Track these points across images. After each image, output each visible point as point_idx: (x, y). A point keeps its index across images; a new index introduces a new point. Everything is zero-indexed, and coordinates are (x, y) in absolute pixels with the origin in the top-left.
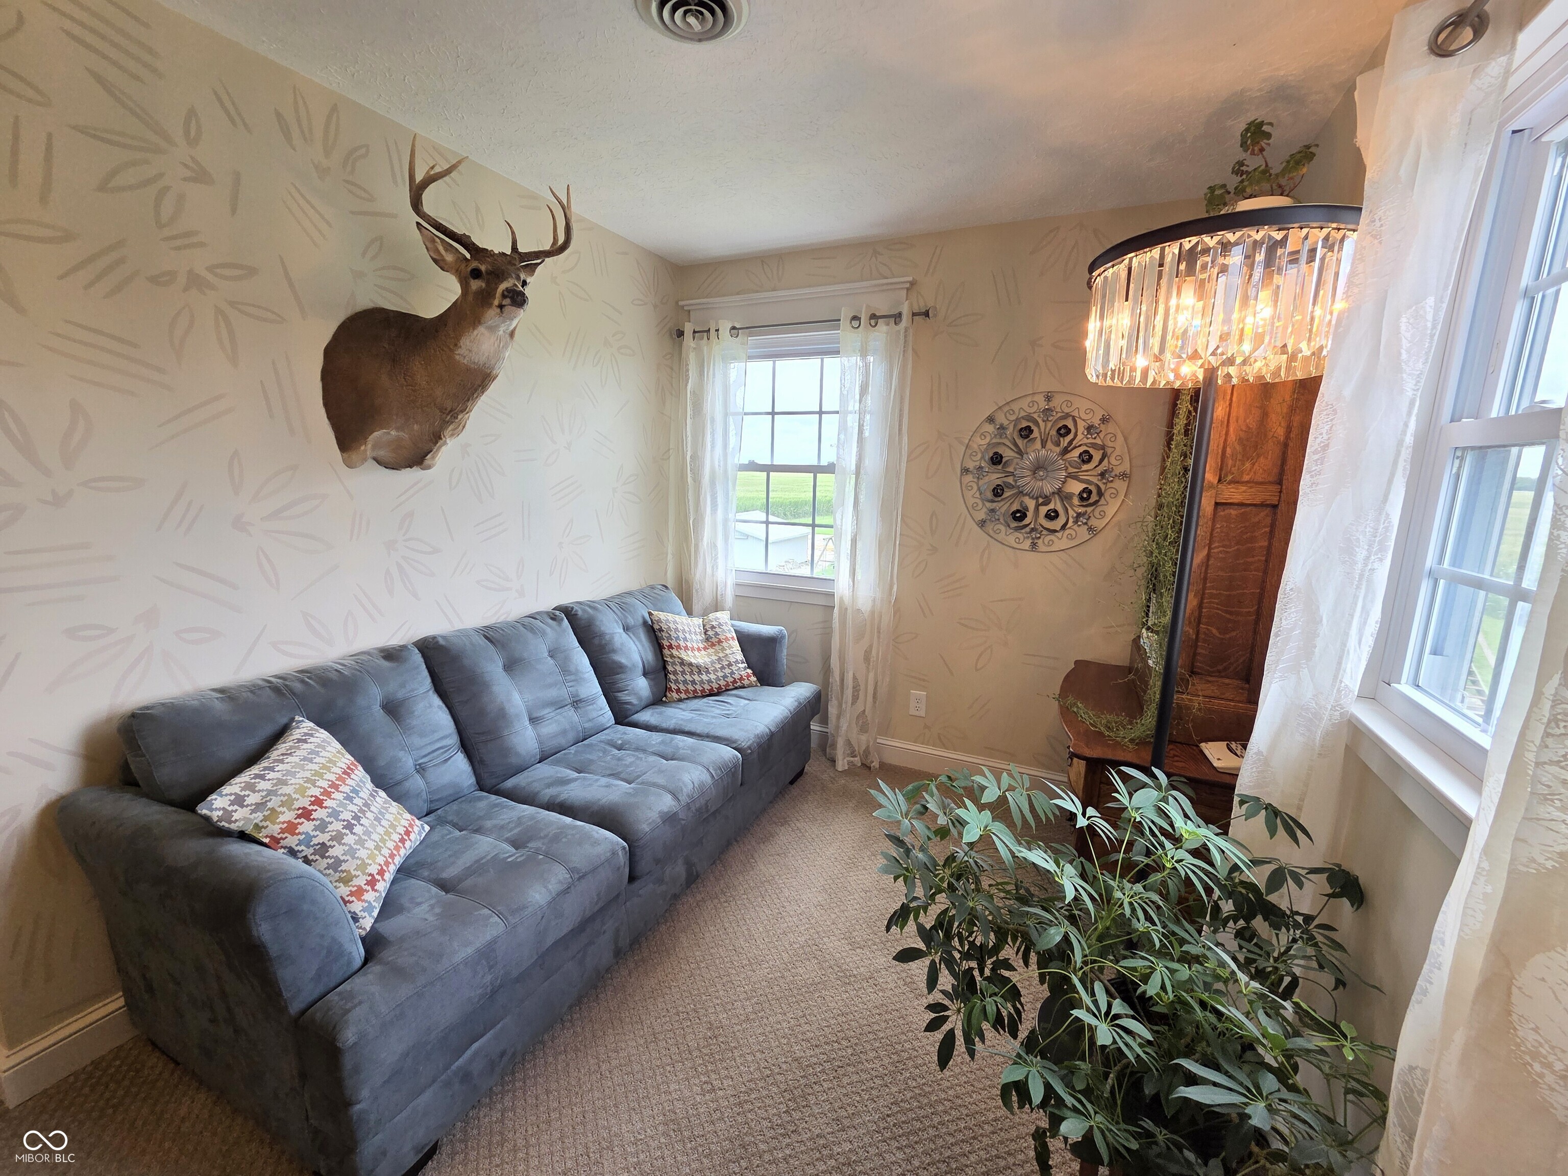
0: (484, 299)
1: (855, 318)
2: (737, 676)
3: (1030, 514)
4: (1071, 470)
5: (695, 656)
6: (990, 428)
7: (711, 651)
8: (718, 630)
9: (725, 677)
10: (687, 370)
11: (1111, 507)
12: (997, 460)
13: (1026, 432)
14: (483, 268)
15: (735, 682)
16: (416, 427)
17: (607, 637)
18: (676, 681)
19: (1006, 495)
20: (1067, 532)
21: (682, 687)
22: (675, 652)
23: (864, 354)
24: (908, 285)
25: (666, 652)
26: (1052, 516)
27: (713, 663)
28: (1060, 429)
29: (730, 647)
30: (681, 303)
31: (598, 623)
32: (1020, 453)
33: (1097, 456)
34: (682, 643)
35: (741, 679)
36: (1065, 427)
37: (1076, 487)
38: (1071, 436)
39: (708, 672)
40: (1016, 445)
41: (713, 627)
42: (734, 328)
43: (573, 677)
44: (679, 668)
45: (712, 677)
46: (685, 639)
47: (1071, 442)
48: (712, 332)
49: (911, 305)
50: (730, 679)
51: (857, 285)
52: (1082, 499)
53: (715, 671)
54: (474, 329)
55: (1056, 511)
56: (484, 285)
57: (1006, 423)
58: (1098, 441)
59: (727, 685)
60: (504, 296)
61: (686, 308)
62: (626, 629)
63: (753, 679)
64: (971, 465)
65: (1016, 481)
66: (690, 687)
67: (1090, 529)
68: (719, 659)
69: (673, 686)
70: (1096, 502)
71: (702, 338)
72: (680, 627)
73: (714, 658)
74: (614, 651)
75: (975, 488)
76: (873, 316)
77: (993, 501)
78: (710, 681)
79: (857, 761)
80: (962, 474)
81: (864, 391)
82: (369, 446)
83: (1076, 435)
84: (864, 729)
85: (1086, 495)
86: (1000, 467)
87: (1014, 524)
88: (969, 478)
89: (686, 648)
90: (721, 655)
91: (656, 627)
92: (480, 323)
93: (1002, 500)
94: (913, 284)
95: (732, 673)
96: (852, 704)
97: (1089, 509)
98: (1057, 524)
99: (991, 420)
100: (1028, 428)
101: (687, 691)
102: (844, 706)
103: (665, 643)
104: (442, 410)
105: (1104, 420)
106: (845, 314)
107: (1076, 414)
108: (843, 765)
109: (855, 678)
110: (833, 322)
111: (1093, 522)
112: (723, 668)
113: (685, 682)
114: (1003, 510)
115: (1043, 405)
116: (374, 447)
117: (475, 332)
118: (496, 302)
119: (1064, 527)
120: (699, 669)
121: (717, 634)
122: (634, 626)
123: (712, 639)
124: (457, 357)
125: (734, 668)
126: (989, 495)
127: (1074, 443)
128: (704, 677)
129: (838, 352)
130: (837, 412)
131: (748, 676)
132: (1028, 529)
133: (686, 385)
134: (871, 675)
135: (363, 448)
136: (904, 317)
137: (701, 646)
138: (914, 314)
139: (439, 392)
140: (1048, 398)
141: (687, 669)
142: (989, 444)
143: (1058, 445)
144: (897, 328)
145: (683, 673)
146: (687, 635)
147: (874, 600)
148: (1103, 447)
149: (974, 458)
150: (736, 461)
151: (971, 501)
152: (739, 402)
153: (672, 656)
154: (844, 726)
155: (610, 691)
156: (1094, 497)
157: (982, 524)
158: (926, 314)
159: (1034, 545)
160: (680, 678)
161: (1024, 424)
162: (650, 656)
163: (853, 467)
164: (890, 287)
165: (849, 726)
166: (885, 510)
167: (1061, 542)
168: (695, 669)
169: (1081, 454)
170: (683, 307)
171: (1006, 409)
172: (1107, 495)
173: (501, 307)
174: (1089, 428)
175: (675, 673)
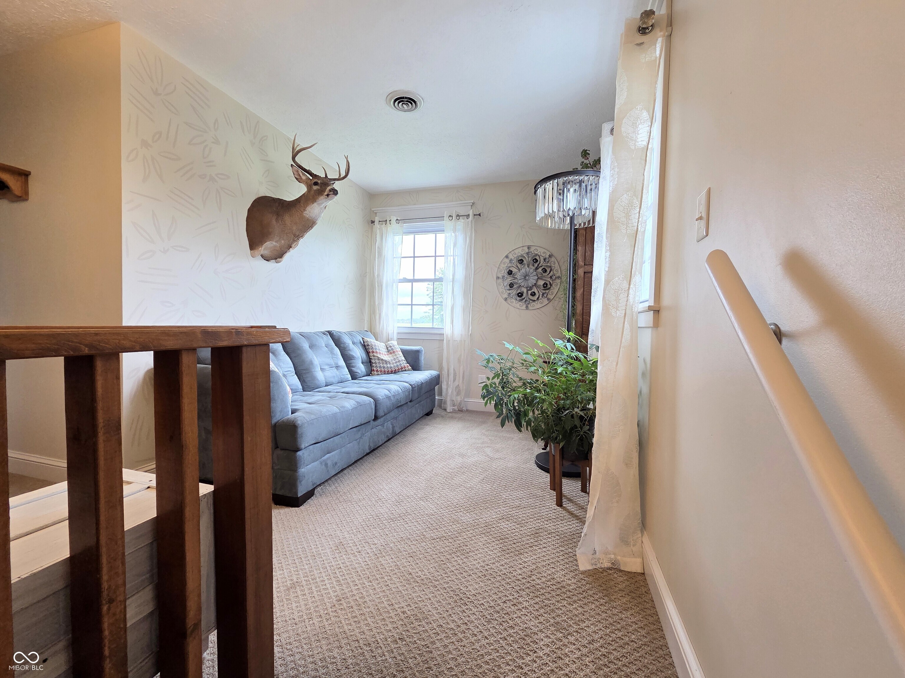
0: (320, 192)
1: (450, 216)
2: (403, 366)
3: (525, 295)
4: (539, 276)
5: (384, 357)
6: (507, 261)
7: (390, 355)
8: (392, 347)
9: (397, 366)
10: (376, 237)
11: (555, 289)
12: (510, 273)
13: (521, 261)
14: (319, 182)
15: (402, 368)
16: (283, 242)
17: (347, 344)
18: (376, 367)
19: (515, 287)
20: (539, 301)
21: (379, 369)
22: (375, 354)
23: (455, 231)
24: (471, 204)
25: (371, 354)
26: (533, 294)
27: (392, 360)
28: (533, 260)
29: (399, 354)
30: (372, 209)
31: (342, 338)
32: (519, 270)
33: (548, 270)
34: (378, 351)
35: (405, 367)
36: (536, 259)
37: (541, 283)
38: (538, 263)
39: (390, 364)
40: (517, 266)
41: (390, 346)
42: (397, 220)
43: (335, 356)
44: (377, 361)
45: (392, 366)
46: (379, 350)
47: (538, 265)
48: (388, 222)
49: (473, 211)
50: (400, 367)
51: (450, 203)
52: (544, 287)
53: (393, 363)
54: (313, 204)
55: (534, 292)
56: (319, 188)
57: (513, 258)
58: (549, 264)
59: (399, 369)
60: (330, 191)
61: (375, 212)
62: (354, 343)
63: (410, 368)
64: (500, 276)
65: (518, 281)
66: (383, 369)
67: (548, 299)
68: (394, 359)
69: (375, 369)
70: (550, 288)
71: (382, 224)
72: (376, 345)
73: (392, 358)
74: (350, 350)
75: (502, 285)
76: (458, 216)
77: (510, 290)
78: (391, 367)
79: (456, 408)
80: (497, 279)
81: (455, 245)
82: (263, 248)
83: (540, 262)
84: (458, 394)
85: (545, 286)
86: (511, 276)
87: (518, 298)
88: (500, 281)
89: (380, 353)
90: (395, 357)
91: (366, 344)
92: (315, 202)
93: (514, 289)
94: (473, 204)
95: (400, 365)
96: (453, 382)
97: (547, 291)
98: (535, 298)
99: (507, 257)
100: (522, 260)
101: (381, 371)
102: (449, 383)
103: (370, 350)
104: (295, 235)
105: (550, 256)
106: (446, 215)
107: (539, 254)
108: (450, 409)
109: (454, 370)
110: (441, 218)
111: (549, 296)
112: (396, 362)
113: (380, 367)
114: (514, 293)
115: (527, 251)
116: (264, 249)
117: (313, 205)
118: (326, 193)
119: (538, 298)
120: (386, 362)
121: (392, 349)
122: (356, 343)
123: (390, 351)
124: (304, 214)
125: (401, 363)
126: (508, 287)
127: (540, 265)
128: (388, 365)
129: (444, 231)
130: (444, 256)
131: (408, 366)
132: (524, 301)
133: (376, 243)
134: (462, 367)
135: (260, 249)
136: (471, 216)
137: (386, 353)
138: (474, 215)
139: (294, 228)
140: (529, 248)
141: (380, 361)
142: (507, 267)
143: (534, 266)
144: (468, 220)
145: (379, 363)
146: (380, 348)
147: (462, 335)
148: (550, 267)
149: (501, 273)
150: (398, 278)
151: (501, 290)
152: (400, 251)
153: (374, 356)
154: (450, 391)
155: (349, 367)
156: (549, 286)
157: (506, 299)
158: (480, 215)
159: (527, 307)
160: (378, 365)
161: (520, 258)
162: (364, 355)
163: (451, 277)
164: (464, 205)
165: (452, 392)
166: (465, 294)
167: (537, 305)
168: (384, 362)
169: (542, 269)
170: (373, 211)
171: (512, 252)
172: (553, 286)
173: (328, 195)
174: (545, 259)
175: (375, 363)
